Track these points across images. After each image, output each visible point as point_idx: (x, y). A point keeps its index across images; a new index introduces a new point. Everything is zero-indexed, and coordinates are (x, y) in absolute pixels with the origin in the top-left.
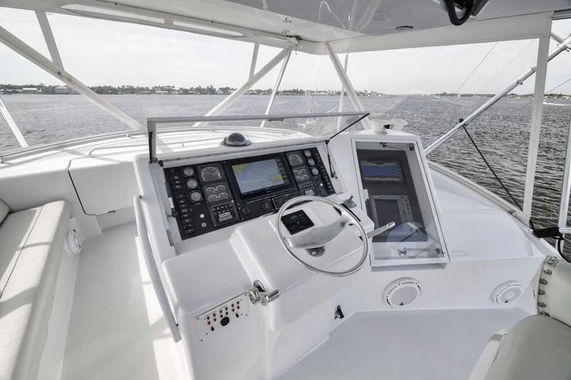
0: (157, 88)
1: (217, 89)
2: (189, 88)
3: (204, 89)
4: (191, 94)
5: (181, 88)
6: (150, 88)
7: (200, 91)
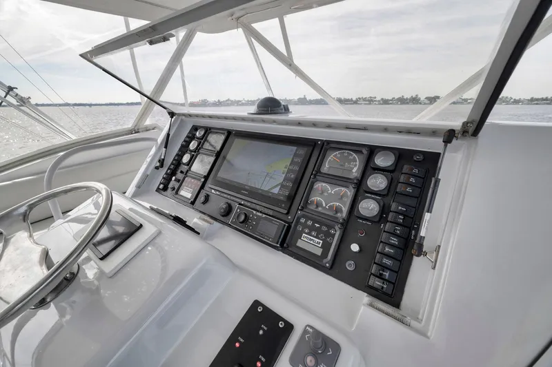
0: (360, 98)
1: (422, 98)
2: (390, 98)
3: (407, 99)
4: (391, 104)
5: (382, 99)
6: (354, 99)
7: (402, 101)
